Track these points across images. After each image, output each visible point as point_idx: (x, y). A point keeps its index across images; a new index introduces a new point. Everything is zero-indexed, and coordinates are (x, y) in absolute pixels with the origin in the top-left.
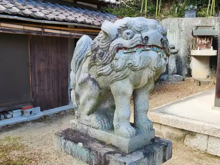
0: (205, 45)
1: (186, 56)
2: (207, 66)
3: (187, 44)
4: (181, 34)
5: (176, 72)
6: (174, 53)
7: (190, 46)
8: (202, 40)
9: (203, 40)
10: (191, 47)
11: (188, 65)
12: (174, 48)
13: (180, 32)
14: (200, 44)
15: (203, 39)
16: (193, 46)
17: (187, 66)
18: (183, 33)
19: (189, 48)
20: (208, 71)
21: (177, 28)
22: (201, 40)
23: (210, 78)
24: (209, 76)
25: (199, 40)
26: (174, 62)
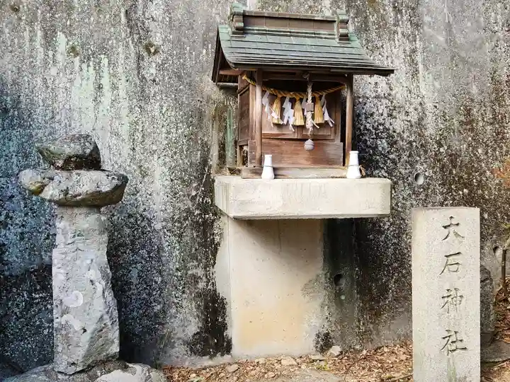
0: (309, 144)
1: (188, 211)
2: (312, 276)
3: (191, 138)
4: (151, 71)
5: (115, 348)
6: (95, 202)
7: (205, 147)
8: (282, 110)
9: (287, 105)
10: (215, 152)
11: (200, 272)
12: (91, 161)
13: (140, 58)
14: (275, 131)
15: (293, 101)
16: (222, 147)
17: (196, 279)
18: (161, 67)
19: (204, 162)
20: (322, 306)
21: (123, 30)
22: (276, 106)
23: (336, 350)
24: (327, 335)
25: (266, 109)
26: (94, 274)
